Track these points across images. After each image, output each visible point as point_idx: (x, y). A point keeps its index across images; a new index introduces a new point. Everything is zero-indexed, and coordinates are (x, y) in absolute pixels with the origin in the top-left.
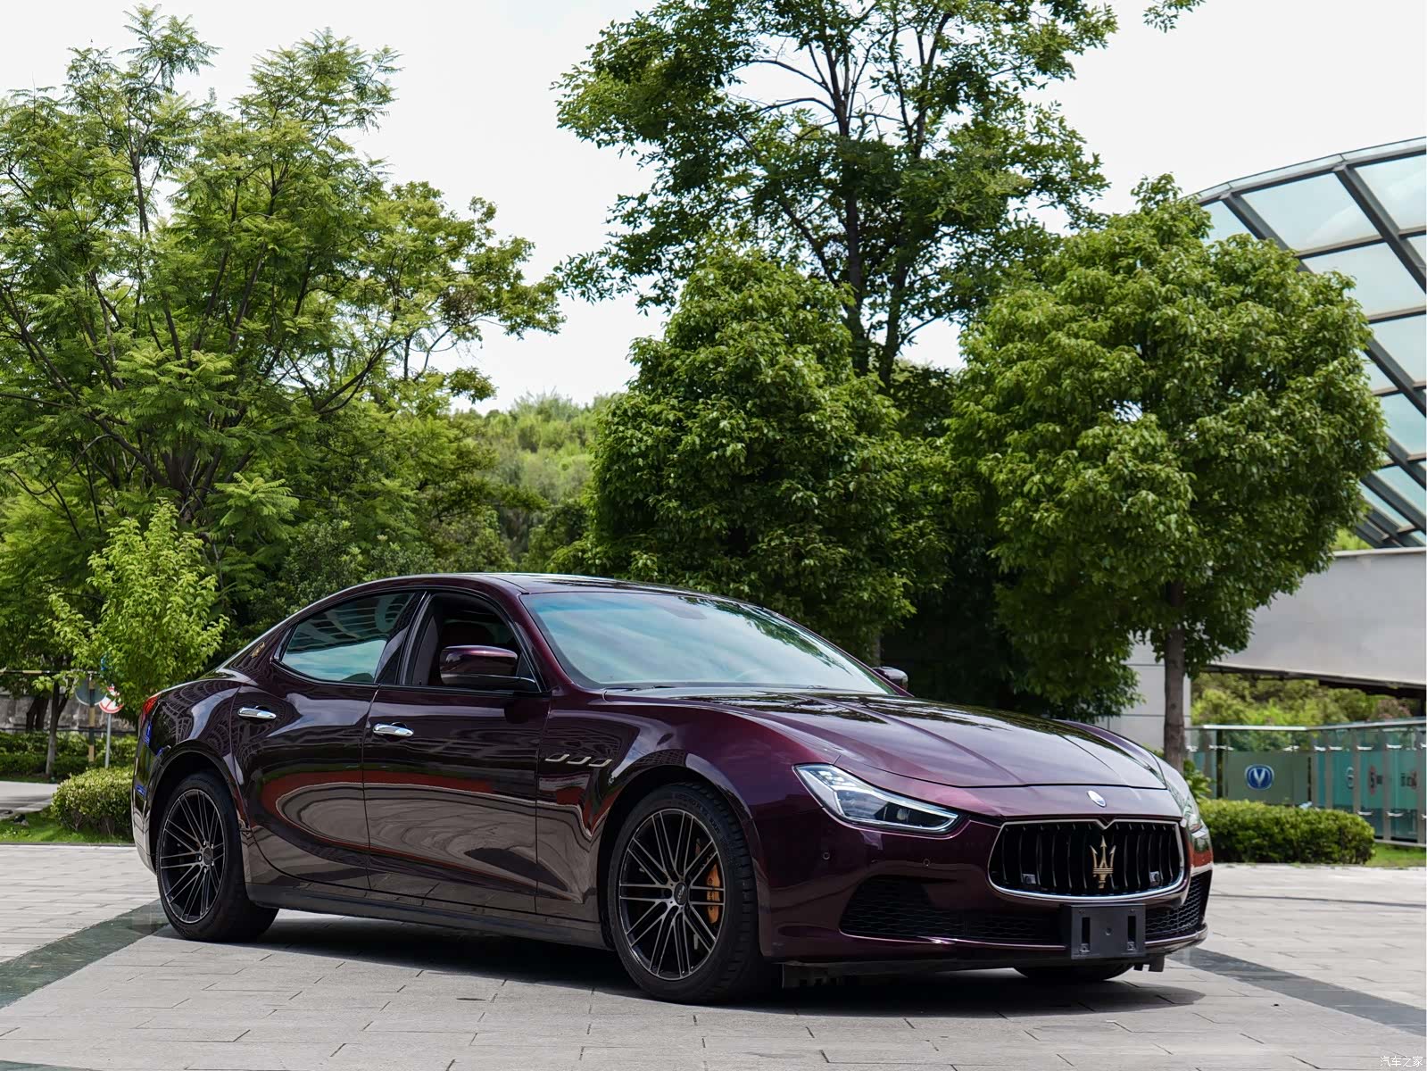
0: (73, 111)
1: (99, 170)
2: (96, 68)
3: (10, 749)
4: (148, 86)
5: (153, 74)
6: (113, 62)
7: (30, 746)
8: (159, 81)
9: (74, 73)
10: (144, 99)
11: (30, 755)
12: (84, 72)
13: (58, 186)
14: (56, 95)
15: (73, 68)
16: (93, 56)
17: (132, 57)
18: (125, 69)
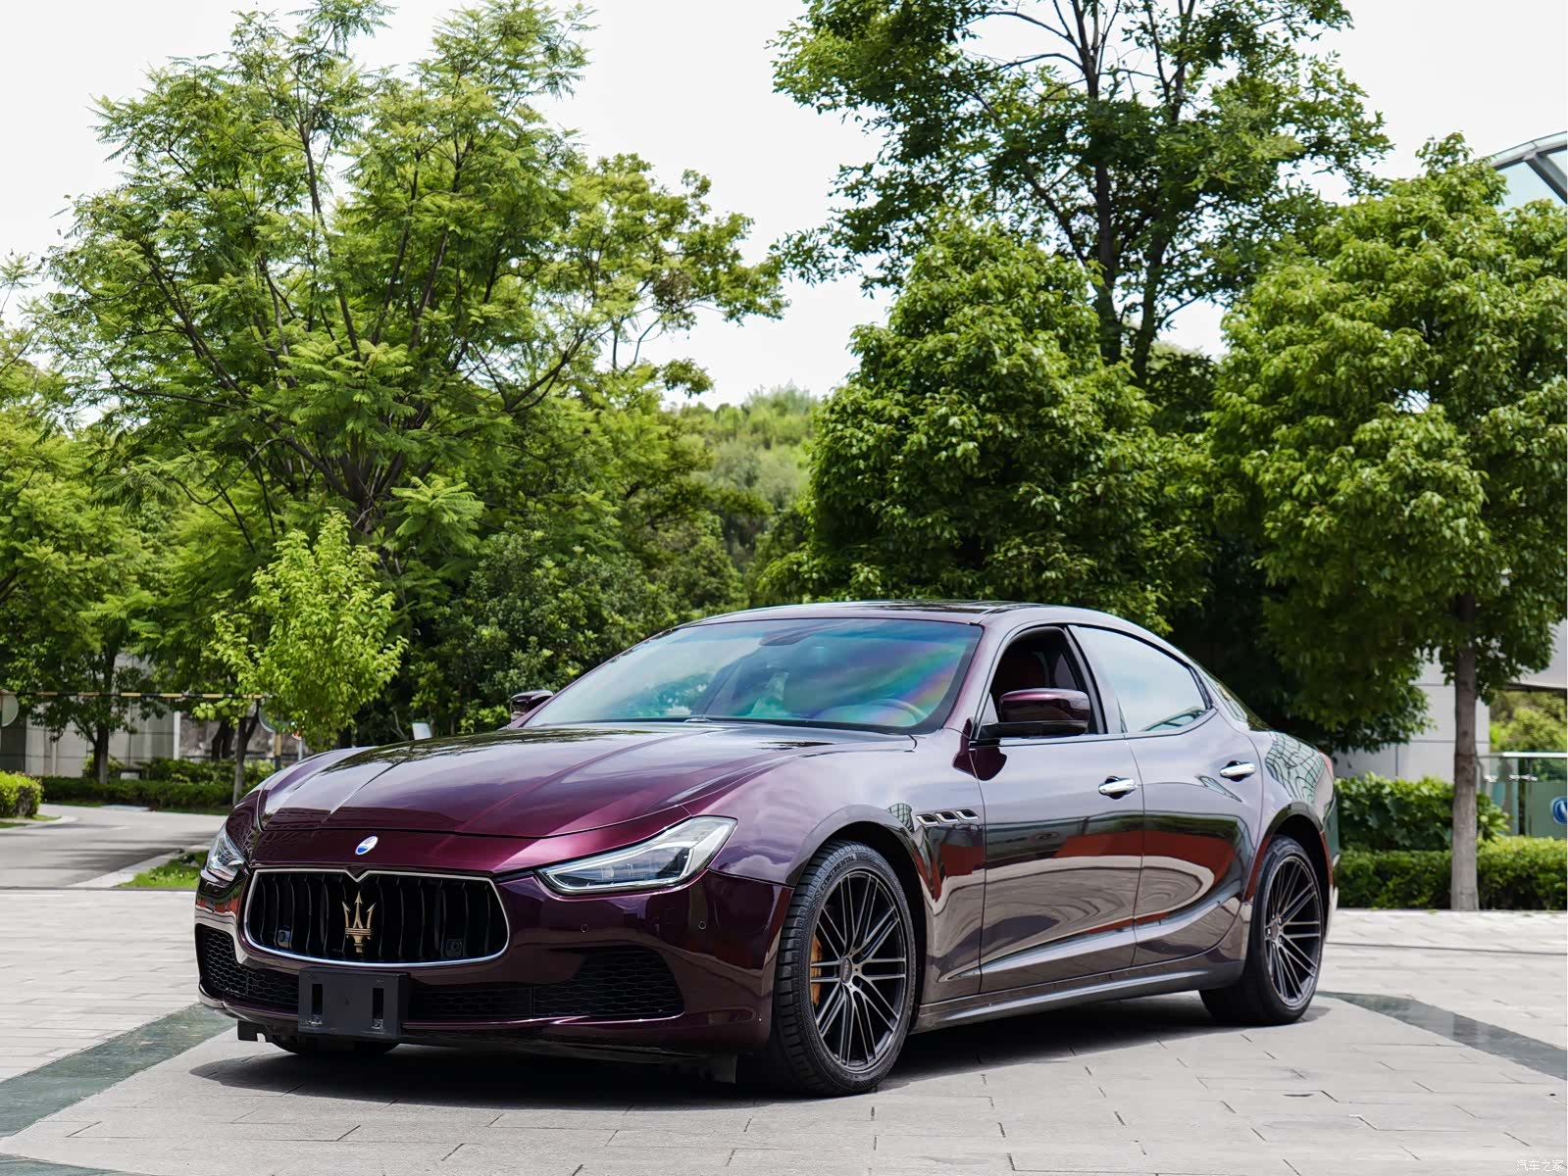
0: (237, 81)
1: (266, 146)
2: (262, 33)
3: (194, 778)
4: (319, 51)
5: (326, 39)
6: (280, 26)
7: (215, 775)
8: (331, 46)
9: (238, 39)
10: (314, 67)
11: (215, 786)
12: (249, 37)
13: (222, 164)
14: (218, 63)
15: (238, 32)
16: (259, 20)
17: (302, 20)
18: (293, 34)
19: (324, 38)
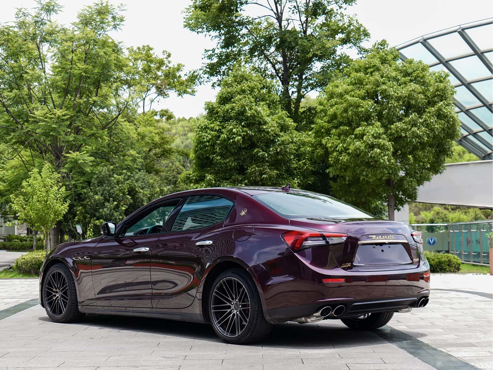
0: (16, 30)
1: (26, 49)
2: (24, 14)
4: (42, 20)
5: (44, 15)
6: (29, 12)
8: (45, 18)
9: (17, 16)
10: (40, 25)
12: (20, 16)
13: (14, 55)
14: (11, 24)
15: (16, 14)
16: (23, 10)
17: (36, 10)
18: (34, 14)
19: (43, 15)
